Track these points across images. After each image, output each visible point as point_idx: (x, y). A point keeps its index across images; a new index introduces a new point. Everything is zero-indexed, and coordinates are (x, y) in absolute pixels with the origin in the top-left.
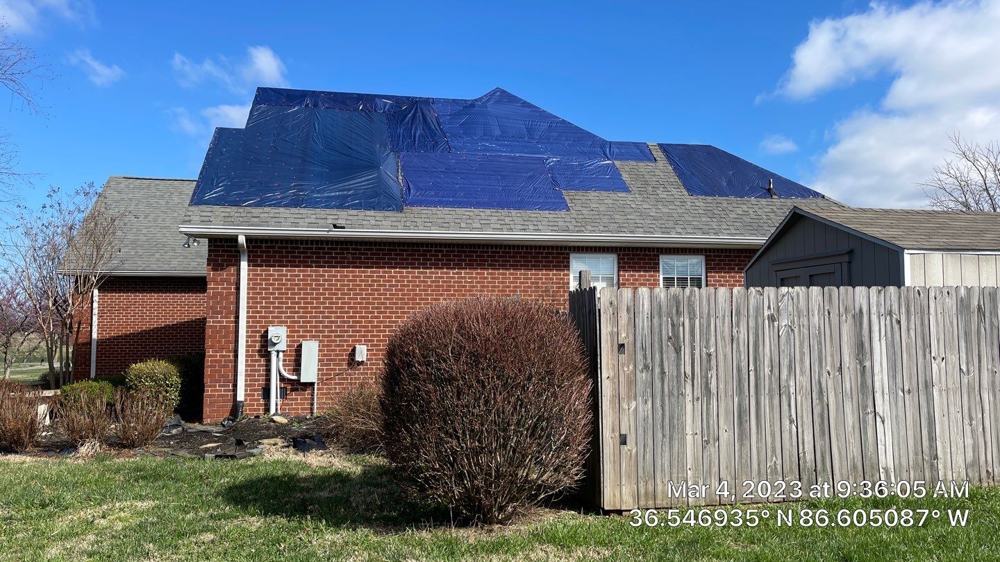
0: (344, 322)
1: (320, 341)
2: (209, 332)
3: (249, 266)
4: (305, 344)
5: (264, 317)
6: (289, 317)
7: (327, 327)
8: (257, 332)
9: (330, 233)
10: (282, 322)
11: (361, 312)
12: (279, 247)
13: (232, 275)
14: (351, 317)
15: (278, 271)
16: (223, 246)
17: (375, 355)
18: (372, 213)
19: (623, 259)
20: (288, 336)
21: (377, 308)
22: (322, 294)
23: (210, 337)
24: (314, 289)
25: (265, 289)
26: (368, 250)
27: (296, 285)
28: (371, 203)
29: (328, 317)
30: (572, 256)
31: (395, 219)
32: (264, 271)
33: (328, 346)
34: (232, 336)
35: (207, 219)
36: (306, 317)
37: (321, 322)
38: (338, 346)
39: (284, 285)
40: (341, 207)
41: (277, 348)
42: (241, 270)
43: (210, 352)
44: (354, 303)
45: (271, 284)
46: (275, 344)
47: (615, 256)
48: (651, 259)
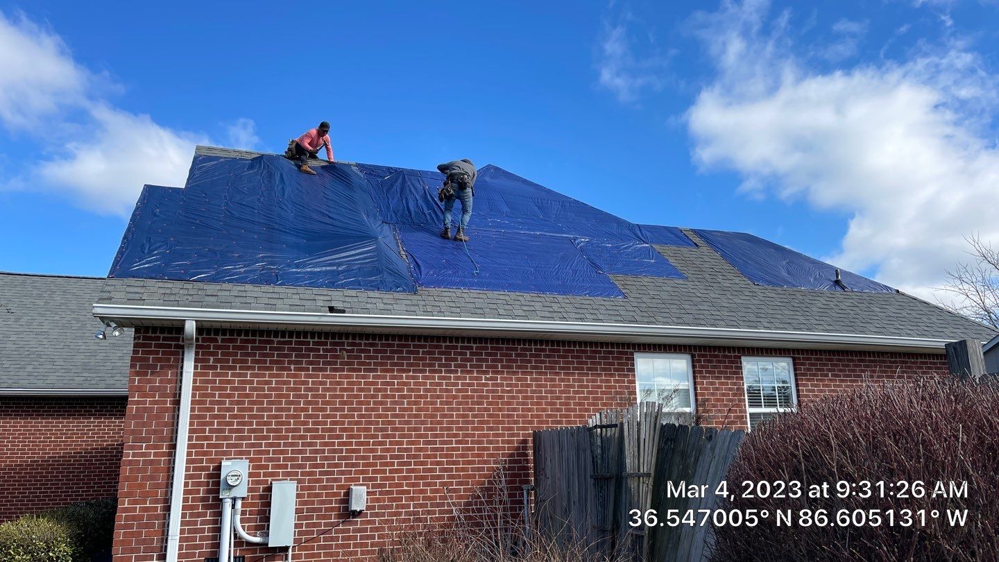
0: (335, 451)
1: (299, 481)
2: (125, 471)
3: (196, 367)
4: (275, 486)
5: (215, 446)
6: (253, 445)
7: (308, 459)
8: (202, 469)
9: (323, 319)
10: (242, 453)
11: (359, 437)
12: (242, 341)
13: (169, 381)
14: (344, 444)
15: (239, 375)
16: (158, 338)
17: (378, 500)
18: (376, 294)
19: (699, 361)
20: (250, 475)
21: (382, 430)
22: (303, 410)
23: (127, 479)
24: (292, 403)
25: (218, 403)
26: (372, 345)
27: (266, 396)
28: (374, 281)
29: (310, 444)
30: (636, 355)
31: (409, 302)
32: (218, 375)
33: (310, 488)
34: (162, 477)
35: (137, 296)
36: (279, 445)
37: (300, 452)
38: (325, 488)
39: (247, 396)
40: (332, 285)
41: (234, 493)
42: (184, 374)
43: (124, 503)
44: (350, 423)
45: (229, 396)
46: (230, 487)
47: (688, 357)
48: (732, 362)
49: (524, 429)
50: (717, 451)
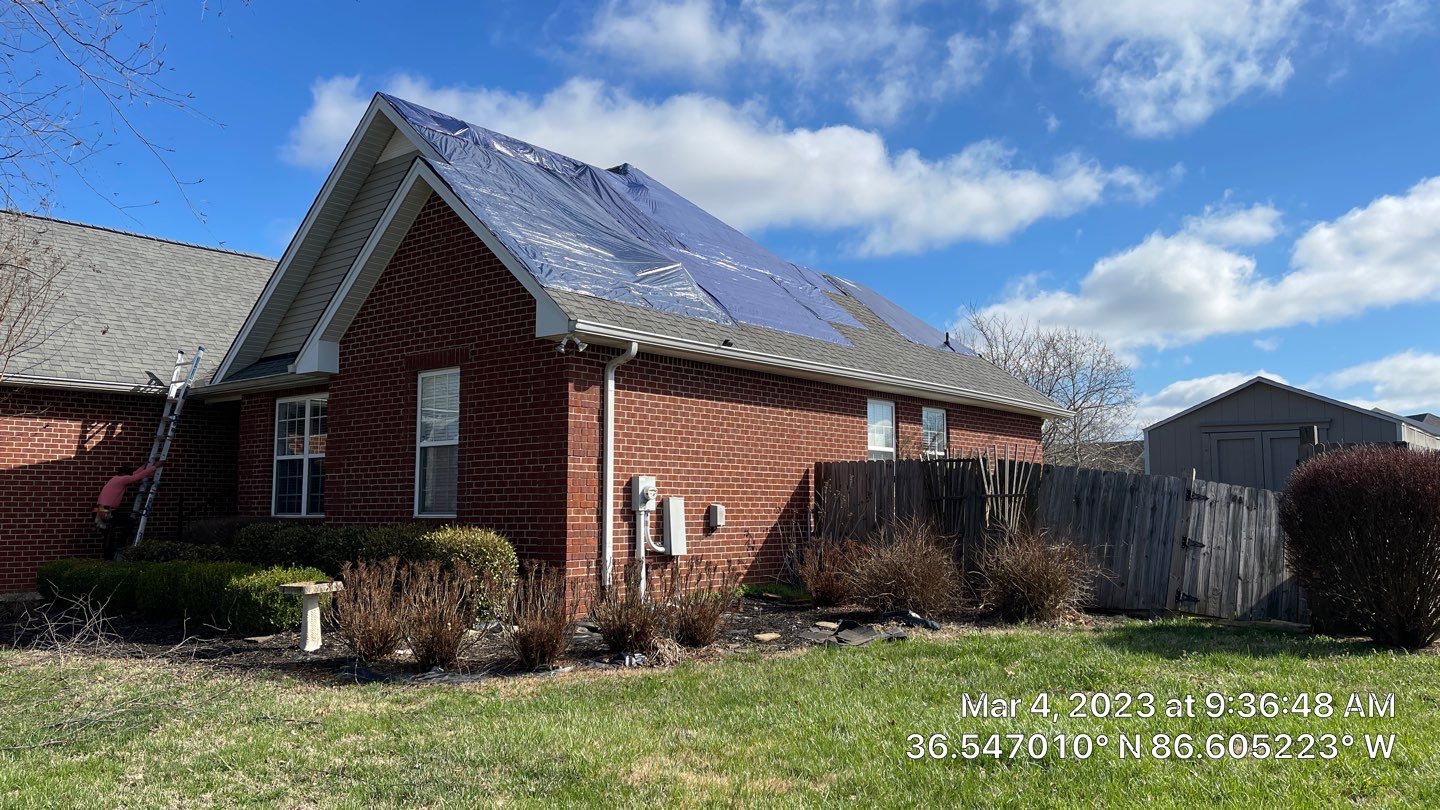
0: (698, 472)
1: (685, 498)
2: (570, 481)
3: (614, 386)
4: (672, 502)
5: (627, 463)
6: (650, 463)
7: (684, 478)
8: (619, 483)
9: (718, 351)
10: (652, 470)
11: (714, 460)
12: (640, 363)
13: (598, 398)
14: (705, 466)
15: (639, 396)
19: (901, 409)
21: (726, 455)
22: (679, 433)
23: (572, 490)
24: (673, 426)
25: (628, 422)
26: (721, 376)
27: (657, 418)
29: (685, 465)
30: (869, 400)
36: (666, 464)
37: (679, 471)
38: (695, 505)
39: (645, 417)
41: (646, 506)
42: (608, 392)
43: (571, 513)
44: (708, 447)
45: (633, 416)
46: (645, 501)
47: (893, 404)
48: (917, 411)
49: (807, 460)
50: (1055, 481)
